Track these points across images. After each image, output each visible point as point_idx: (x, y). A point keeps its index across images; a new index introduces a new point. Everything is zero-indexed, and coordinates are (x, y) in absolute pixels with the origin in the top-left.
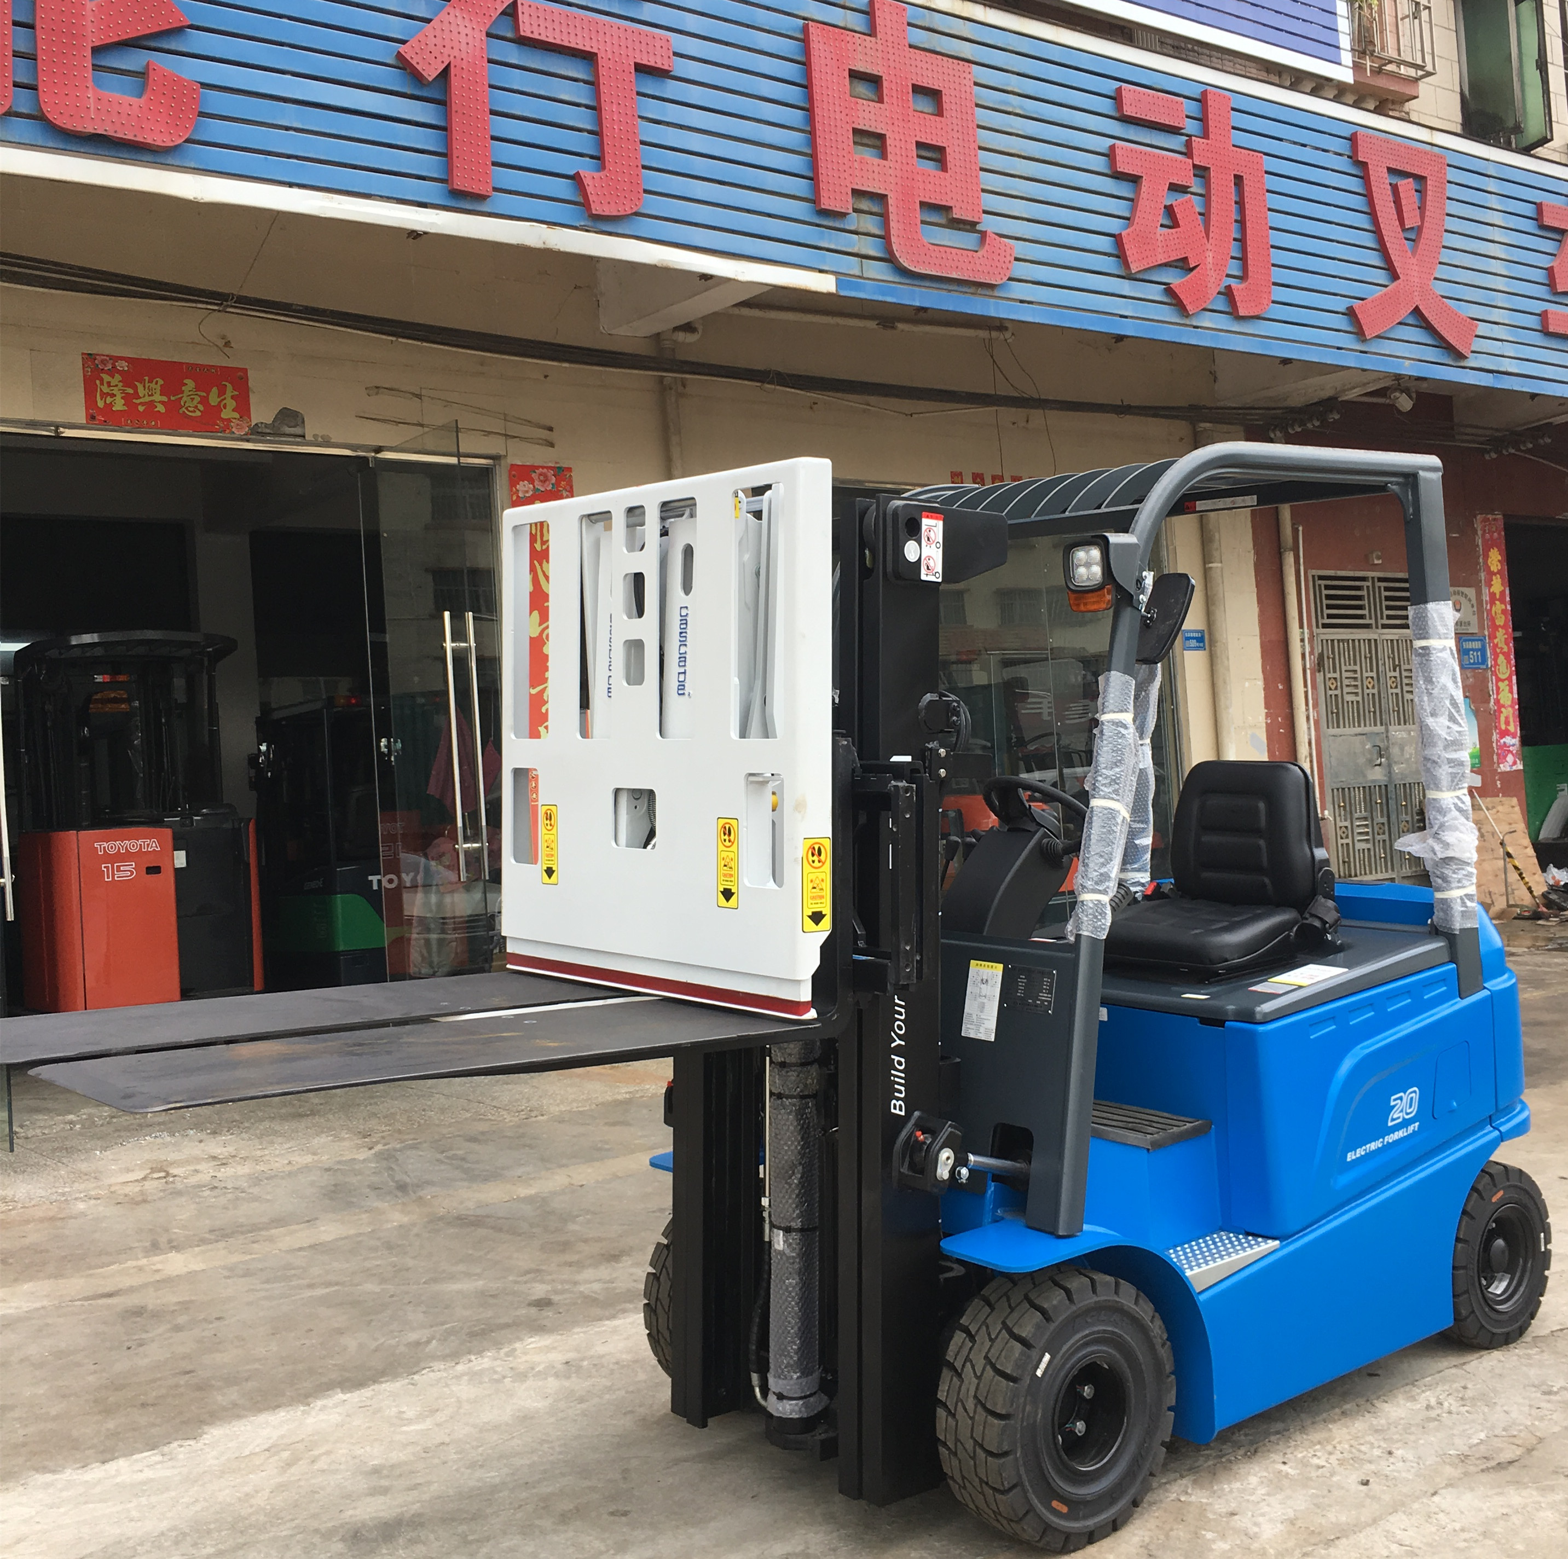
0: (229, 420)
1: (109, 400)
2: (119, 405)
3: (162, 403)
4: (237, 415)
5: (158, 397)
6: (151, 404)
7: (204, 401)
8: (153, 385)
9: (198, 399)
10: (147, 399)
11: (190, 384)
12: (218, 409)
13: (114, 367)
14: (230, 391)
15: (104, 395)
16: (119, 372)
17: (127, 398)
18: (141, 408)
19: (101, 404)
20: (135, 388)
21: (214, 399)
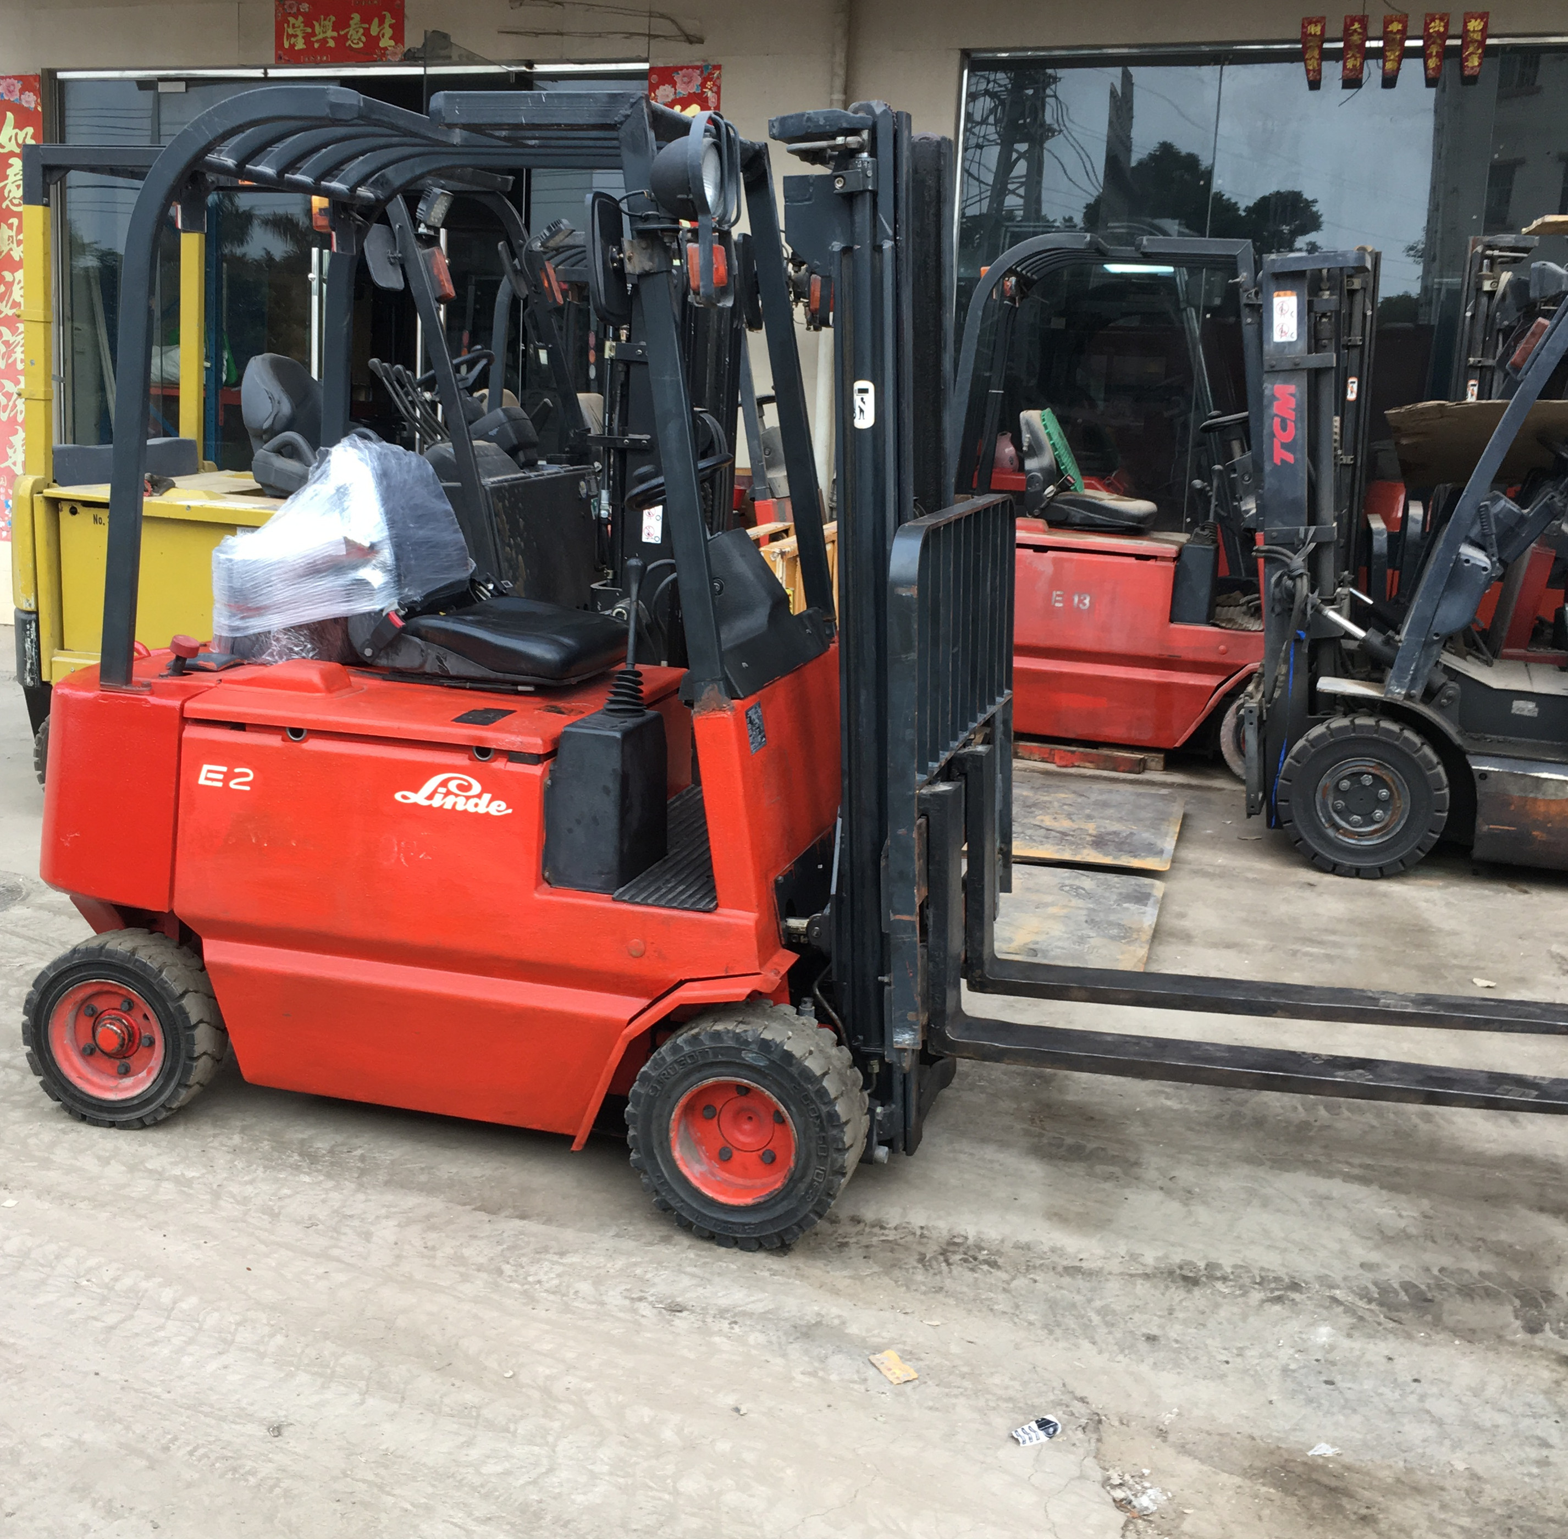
0: (386, 49)
1: (293, 40)
2: (300, 45)
3: (333, 38)
4: (392, 43)
5: (330, 33)
6: (324, 41)
7: (367, 32)
8: (327, 23)
9: (361, 31)
10: (321, 37)
11: (356, 17)
12: (378, 39)
13: (298, 10)
14: (389, 20)
15: (289, 36)
16: (301, 14)
17: (307, 38)
18: (316, 45)
19: (286, 45)
20: (313, 27)
21: (374, 31)
